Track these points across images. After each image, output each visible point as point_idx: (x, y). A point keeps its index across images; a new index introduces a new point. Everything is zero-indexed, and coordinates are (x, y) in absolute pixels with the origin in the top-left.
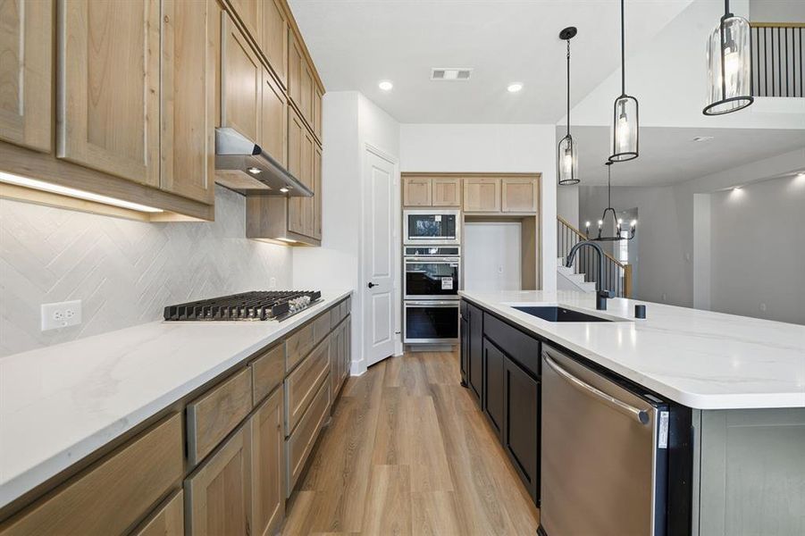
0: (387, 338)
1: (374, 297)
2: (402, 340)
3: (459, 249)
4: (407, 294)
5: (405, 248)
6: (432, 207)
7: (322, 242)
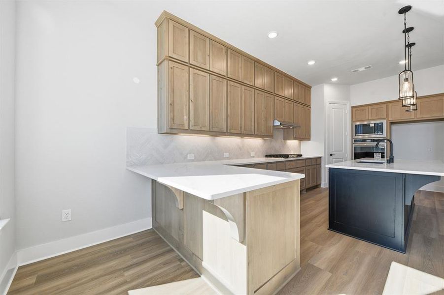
1: (334, 160)
5: (353, 140)
6: (369, 120)
7: (311, 139)
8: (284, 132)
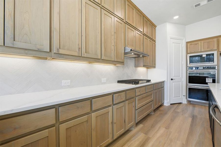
0: (180, 97)
1: (173, 83)
2: (187, 98)
3: (216, 67)
4: (189, 83)
5: (188, 67)
6: (201, 52)
7: (156, 67)
8: (135, 60)
